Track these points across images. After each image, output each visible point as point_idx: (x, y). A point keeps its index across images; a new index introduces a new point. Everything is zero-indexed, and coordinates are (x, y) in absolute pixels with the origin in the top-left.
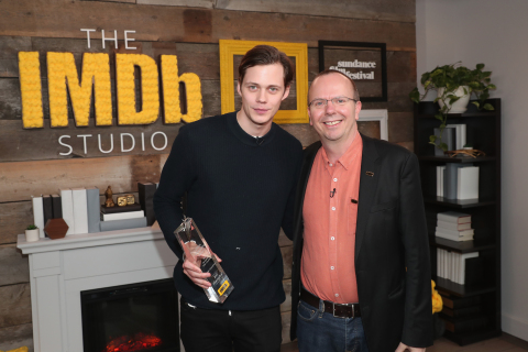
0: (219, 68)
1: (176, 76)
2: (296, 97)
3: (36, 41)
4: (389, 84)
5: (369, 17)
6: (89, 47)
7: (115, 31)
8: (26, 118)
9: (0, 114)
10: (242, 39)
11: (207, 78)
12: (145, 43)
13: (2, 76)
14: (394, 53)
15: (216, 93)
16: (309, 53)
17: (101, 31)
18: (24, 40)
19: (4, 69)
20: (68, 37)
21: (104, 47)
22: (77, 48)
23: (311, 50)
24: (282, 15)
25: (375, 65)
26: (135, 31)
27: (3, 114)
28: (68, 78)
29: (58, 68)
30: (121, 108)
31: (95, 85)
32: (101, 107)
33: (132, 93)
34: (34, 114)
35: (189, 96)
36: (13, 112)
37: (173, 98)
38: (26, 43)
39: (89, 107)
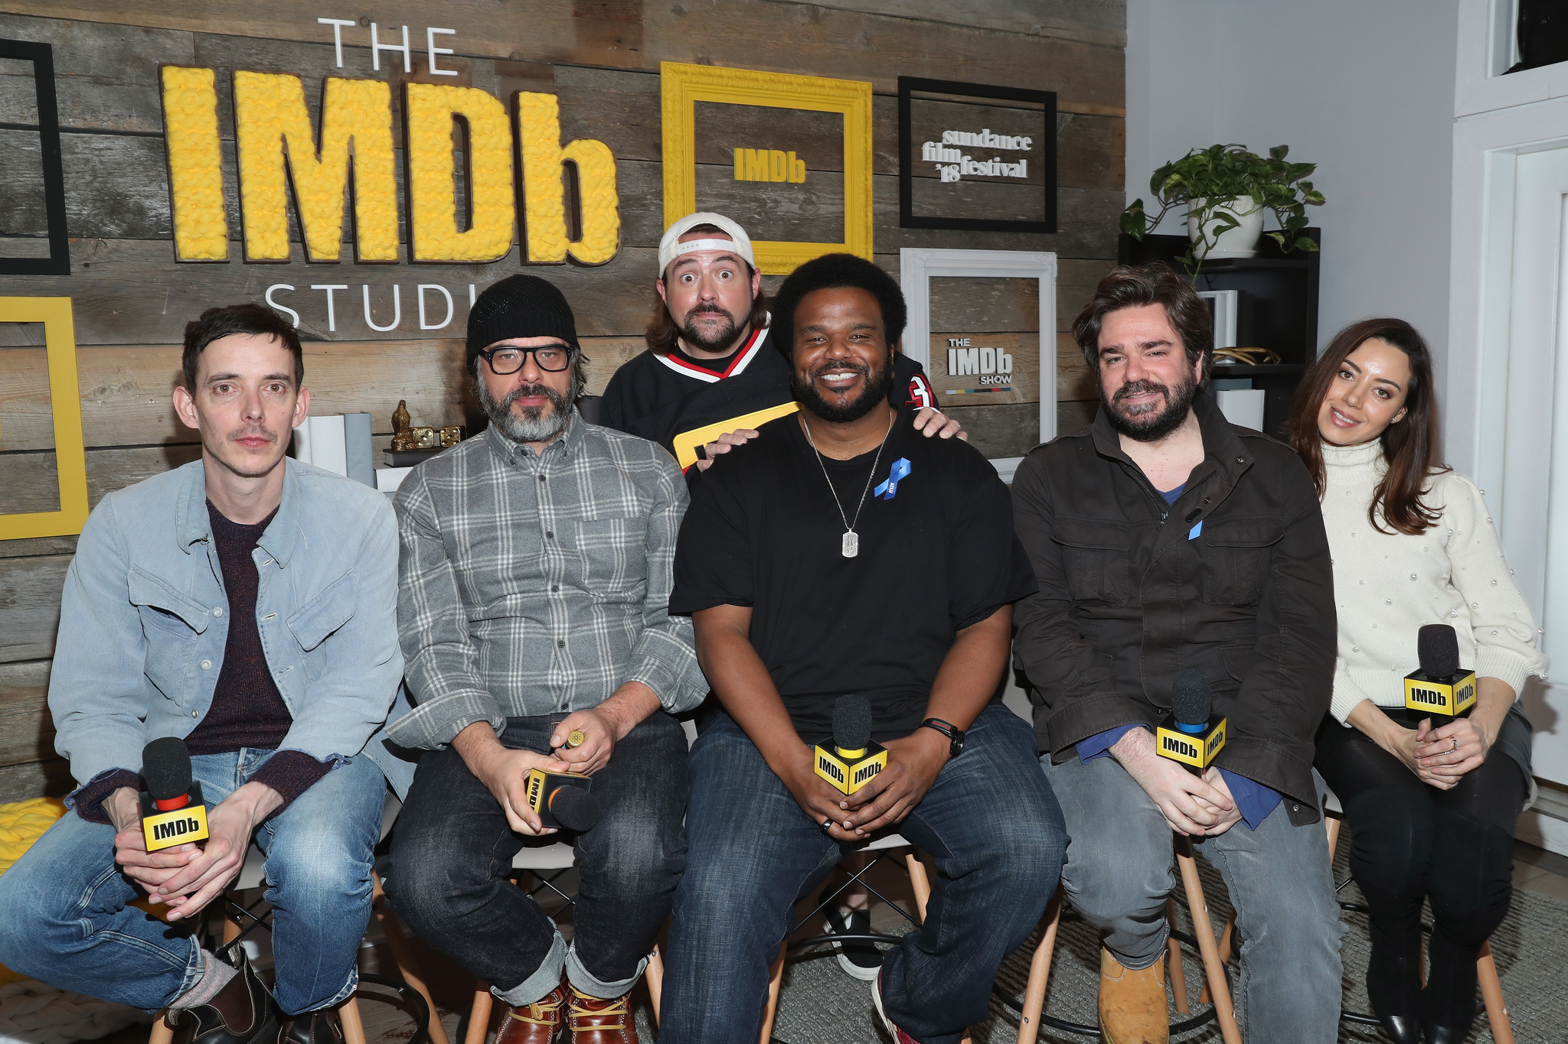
0: (659, 132)
1: (555, 145)
2: (843, 213)
3: (206, 44)
4: (1060, 191)
5: (1017, 28)
6: (340, 64)
7: (405, 29)
8: (185, 234)
9: (117, 225)
10: (716, 63)
11: (630, 156)
12: (478, 60)
13: (122, 129)
14: (1074, 119)
15: (651, 194)
16: (875, 105)
17: (369, 26)
18: (173, 40)
19: (124, 112)
20: (285, 38)
21: (376, 67)
22: (309, 67)
23: (881, 100)
24: (813, 8)
25: (1029, 145)
26: (452, 32)
27: (124, 225)
28: (289, 139)
29: (264, 112)
30: (420, 219)
31: (355, 159)
32: (371, 214)
33: (448, 183)
34: (204, 226)
35: (586, 197)
36: (149, 222)
37: (547, 200)
38: (181, 47)
39: (340, 214)
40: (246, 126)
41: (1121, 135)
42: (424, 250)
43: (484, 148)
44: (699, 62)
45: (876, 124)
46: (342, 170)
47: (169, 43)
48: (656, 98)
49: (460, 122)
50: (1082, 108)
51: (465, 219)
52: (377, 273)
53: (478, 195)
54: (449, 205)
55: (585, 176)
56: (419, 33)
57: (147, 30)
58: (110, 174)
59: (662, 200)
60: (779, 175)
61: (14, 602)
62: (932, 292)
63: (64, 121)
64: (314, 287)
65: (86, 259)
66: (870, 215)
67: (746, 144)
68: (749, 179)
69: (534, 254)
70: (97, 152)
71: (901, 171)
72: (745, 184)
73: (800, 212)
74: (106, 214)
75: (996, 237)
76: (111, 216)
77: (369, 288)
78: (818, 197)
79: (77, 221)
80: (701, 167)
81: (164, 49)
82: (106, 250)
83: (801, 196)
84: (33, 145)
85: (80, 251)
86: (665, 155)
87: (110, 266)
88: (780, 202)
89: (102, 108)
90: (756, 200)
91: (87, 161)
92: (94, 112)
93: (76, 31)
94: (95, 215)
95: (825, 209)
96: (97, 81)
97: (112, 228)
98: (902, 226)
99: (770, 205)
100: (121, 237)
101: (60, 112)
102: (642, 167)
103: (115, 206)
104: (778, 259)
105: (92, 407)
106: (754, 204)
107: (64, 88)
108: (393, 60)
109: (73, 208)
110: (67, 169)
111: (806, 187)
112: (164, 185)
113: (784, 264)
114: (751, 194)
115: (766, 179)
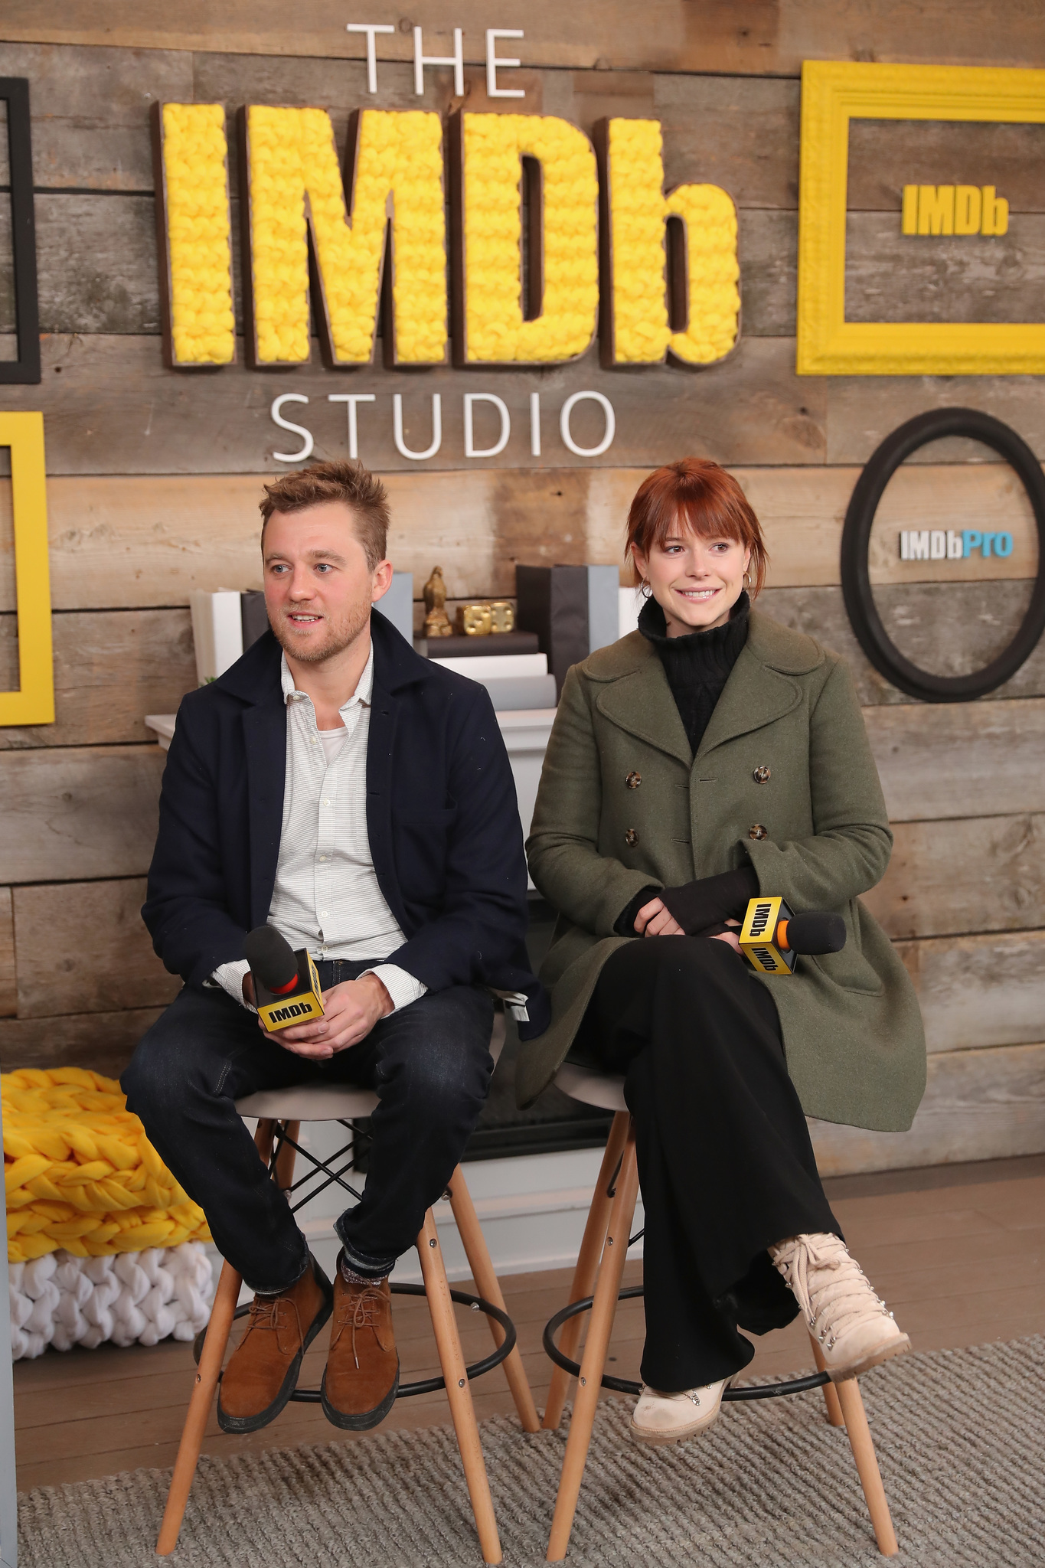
0: (797, 165)
1: (656, 194)
3: (208, 67)
7: (458, 33)
8: (184, 329)
9: (96, 316)
10: (882, 57)
11: (753, 204)
12: (552, 74)
13: (104, 187)
15: (782, 259)
17: (411, 31)
18: (169, 64)
19: (108, 164)
20: (305, 53)
21: (420, 89)
22: (333, 94)
26: (519, 33)
27: (103, 317)
28: (313, 197)
29: (284, 161)
30: (474, 305)
31: (398, 222)
32: (411, 297)
33: (514, 254)
34: (209, 318)
35: (696, 268)
36: (133, 311)
37: (643, 274)
38: (178, 73)
39: (374, 299)
40: (260, 181)
43: (562, 203)
44: (857, 57)
46: (379, 238)
47: (162, 69)
48: (794, 115)
49: (531, 167)
51: (532, 308)
52: (415, 380)
53: (551, 268)
54: (514, 285)
55: (695, 239)
56: (475, 38)
57: (138, 52)
58: (89, 247)
59: (796, 267)
60: (968, 222)
63: (39, 181)
64: (333, 398)
65: (58, 361)
67: (920, 179)
68: (924, 230)
69: (621, 352)
70: (74, 220)
72: (917, 238)
73: (997, 278)
74: (83, 301)
76: (88, 304)
77: (403, 399)
78: (1025, 254)
79: (48, 311)
80: (854, 216)
81: (158, 78)
82: (82, 350)
83: (999, 254)
84: (2, 212)
85: (53, 349)
86: (804, 204)
87: (85, 372)
88: (968, 264)
89: (83, 161)
90: (932, 262)
91: (62, 231)
92: (73, 166)
93: (56, 59)
94: (71, 303)
95: (1037, 271)
96: (78, 124)
97: (87, 320)
100: (100, 331)
101: (35, 166)
102: (771, 220)
103: (93, 291)
104: (962, 351)
105: (61, 556)
106: (929, 269)
107: (40, 136)
108: (441, 78)
109: (44, 294)
110: (39, 243)
111: (1006, 240)
112: (153, 262)
113: (970, 359)
114: (925, 253)
115: (948, 231)
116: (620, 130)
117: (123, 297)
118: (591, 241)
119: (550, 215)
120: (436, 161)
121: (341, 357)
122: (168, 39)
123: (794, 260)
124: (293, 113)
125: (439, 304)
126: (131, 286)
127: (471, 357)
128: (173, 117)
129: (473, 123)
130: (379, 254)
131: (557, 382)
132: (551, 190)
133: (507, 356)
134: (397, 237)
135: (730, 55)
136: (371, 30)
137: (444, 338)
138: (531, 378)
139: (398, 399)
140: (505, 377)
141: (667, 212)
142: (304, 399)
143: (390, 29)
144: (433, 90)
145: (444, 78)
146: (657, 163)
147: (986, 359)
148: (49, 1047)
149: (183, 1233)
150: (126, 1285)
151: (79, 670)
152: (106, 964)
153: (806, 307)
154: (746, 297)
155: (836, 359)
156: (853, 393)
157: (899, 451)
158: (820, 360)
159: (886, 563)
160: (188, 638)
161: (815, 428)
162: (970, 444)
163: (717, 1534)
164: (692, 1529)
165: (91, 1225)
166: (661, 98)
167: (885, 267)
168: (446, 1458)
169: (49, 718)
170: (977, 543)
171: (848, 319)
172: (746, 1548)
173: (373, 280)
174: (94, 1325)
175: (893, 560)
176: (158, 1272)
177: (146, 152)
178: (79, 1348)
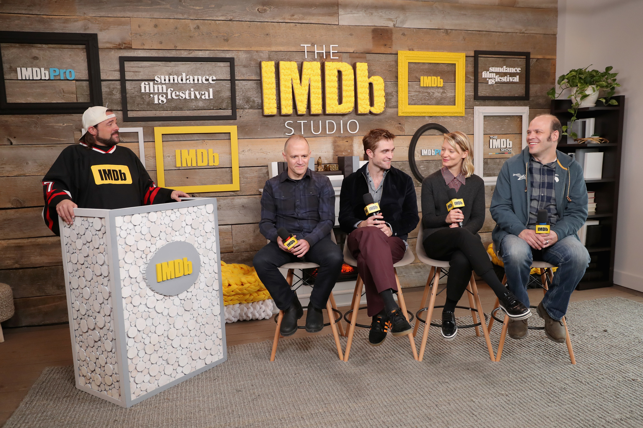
0: (397, 72)
1: (367, 78)
2: (455, 96)
3: (271, 54)
4: (531, 86)
5: (517, 31)
6: (306, 57)
7: (324, 46)
8: (266, 108)
9: (248, 106)
10: (415, 50)
11: (388, 80)
12: (344, 53)
13: (250, 79)
14: (537, 61)
15: (395, 92)
16: (466, 60)
17: (314, 46)
18: (263, 54)
19: (251, 75)
20: (291, 50)
21: (316, 58)
22: (298, 59)
23: (468, 58)
24: (446, 30)
25: (520, 71)
26: (337, 46)
27: (250, 106)
28: (293, 80)
29: (287, 72)
30: (328, 101)
31: (311, 85)
32: (315, 100)
33: (336, 91)
34: (271, 105)
35: (376, 93)
36: (256, 104)
37: (364, 95)
38: (265, 55)
39: (306, 100)
40: (282, 77)
41: (554, 65)
42: (329, 110)
43: (346, 80)
44: (410, 50)
45: (467, 66)
46: (307, 88)
47: (262, 55)
48: (396, 62)
49: (340, 72)
50: (540, 57)
51: (340, 102)
52: (315, 118)
53: (344, 94)
54: (336, 97)
55: (375, 87)
56: (328, 46)
57: (257, 51)
58: (247, 91)
59: (398, 93)
61: (220, 209)
62: (484, 121)
63: (236, 78)
64: (298, 122)
65: (240, 115)
66: (464, 96)
67: (424, 75)
68: (425, 86)
69: (360, 111)
70: (244, 86)
71: (475, 81)
72: (424, 87)
73: (441, 96)
74: (245, 103)
75: (508, 102)
76: (247, 103)
78: (447, 91)
79: (238, 105)
80: (410, 83)
81: (261, 56)
82: (245, 112)
83: (441, 91)
84: (228, 85)
85: (239, 112)
86: (399, 80)
87: (246, 117)
88: (435, 93)
89: (246, 74)
90: (427, 92)
91: (241, 88)
92: (244, 75)
93: (240, 53)
94: (243, 103)
95: (450, 94)
96: (245, 66)
97: (246, 106)
98: (475, 99)
99: (431, 94)
100: (249, 109)
101: (236, 75)
102: (392, 84)
103: (248, 100)
104: (434, 111)
105: (241, 156)
106: (426, 94)
107: (236, 68)
108: (320, 55)
109: (237, 101)
110: (236, 91)
111: (442, 88)
112: (260, 94)
113: (436, 113)
114: (425, 91)
115: (430, 86)
116: (358, 64)
117: (254, 101)
118: (353, 88)
119: (344, 82)
120: (319, 72)
121: (299, 113)
122: (263, 49)
123: (397, 92)
124: (289, 62)
125: (320, 101)
126: (255, 99)
127: (327, 112)
128: (264, 64)
129: (327, 64)
130: (307, 91)
131: (346, 118)
132: (344, 77)
133: (335, 112)
134: (311, 87)
135: (382, 50)
136: (306, 45)
137: (322, 108)
138: (341, 117)
139: (312, 122)
140: (335, 117)
141: (369, 82)
142: (292, 122)
143: (310, 45)
144: (319, 57)
145: (321, 55)
146: (367, 71)
147: (439, 113)
148: (240, 259)
149: (267, 297)
150: (254, 308)
151: (245, 179)
152: (251, 241)
153: (400, 102)
154: (386, 100)
155: (406, 113)
156: (410, 120)
157: (420, 132)
158: (403, 113)
159: (418, 156)
160: (268, 173)
161: (402, 128)
162: (436, 131)
163: (373, 356)
164: (368, 355)
165: (247, 297)
166: (368, 59)
167: (417, 93)
168: (318, 341)
169: (239, 189)
170: (438, 152)
171: (409, 104)
172: (379, 359)
173: (306, 97)
174: (248, 316)
175: (420, 156)
176: (261, 305)
177: (259, 72)
178: (245, 321)
